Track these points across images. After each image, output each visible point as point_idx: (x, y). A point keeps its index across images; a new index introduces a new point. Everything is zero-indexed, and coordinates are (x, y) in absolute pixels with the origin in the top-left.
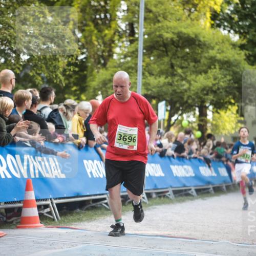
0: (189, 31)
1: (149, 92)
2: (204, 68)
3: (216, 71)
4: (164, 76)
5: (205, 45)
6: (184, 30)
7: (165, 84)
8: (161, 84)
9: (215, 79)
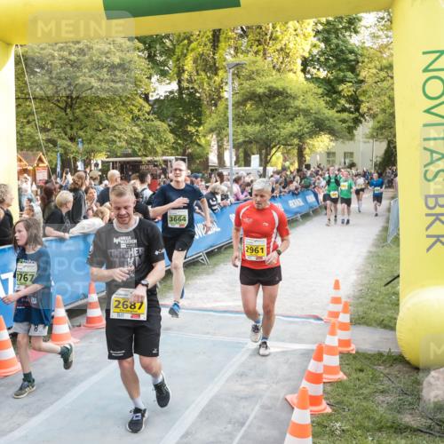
0: (279, 85)
1: (247, 139)
2: (291, 116)
3: (301, 119)
4: (258, 125)
5: (291, 96)
6: (274, 85)
7: (259, 131)
8: (257, 131)
9: (300, 125)
